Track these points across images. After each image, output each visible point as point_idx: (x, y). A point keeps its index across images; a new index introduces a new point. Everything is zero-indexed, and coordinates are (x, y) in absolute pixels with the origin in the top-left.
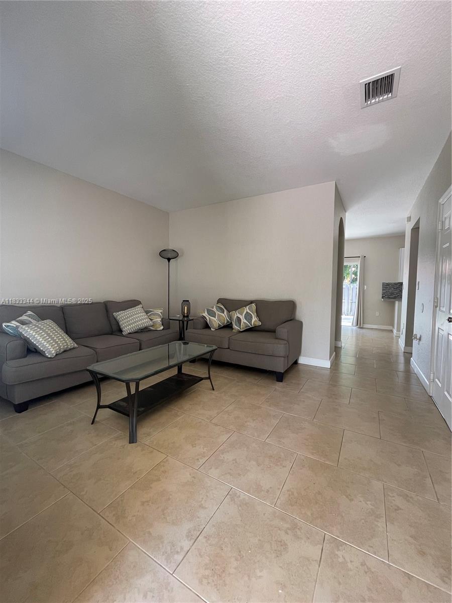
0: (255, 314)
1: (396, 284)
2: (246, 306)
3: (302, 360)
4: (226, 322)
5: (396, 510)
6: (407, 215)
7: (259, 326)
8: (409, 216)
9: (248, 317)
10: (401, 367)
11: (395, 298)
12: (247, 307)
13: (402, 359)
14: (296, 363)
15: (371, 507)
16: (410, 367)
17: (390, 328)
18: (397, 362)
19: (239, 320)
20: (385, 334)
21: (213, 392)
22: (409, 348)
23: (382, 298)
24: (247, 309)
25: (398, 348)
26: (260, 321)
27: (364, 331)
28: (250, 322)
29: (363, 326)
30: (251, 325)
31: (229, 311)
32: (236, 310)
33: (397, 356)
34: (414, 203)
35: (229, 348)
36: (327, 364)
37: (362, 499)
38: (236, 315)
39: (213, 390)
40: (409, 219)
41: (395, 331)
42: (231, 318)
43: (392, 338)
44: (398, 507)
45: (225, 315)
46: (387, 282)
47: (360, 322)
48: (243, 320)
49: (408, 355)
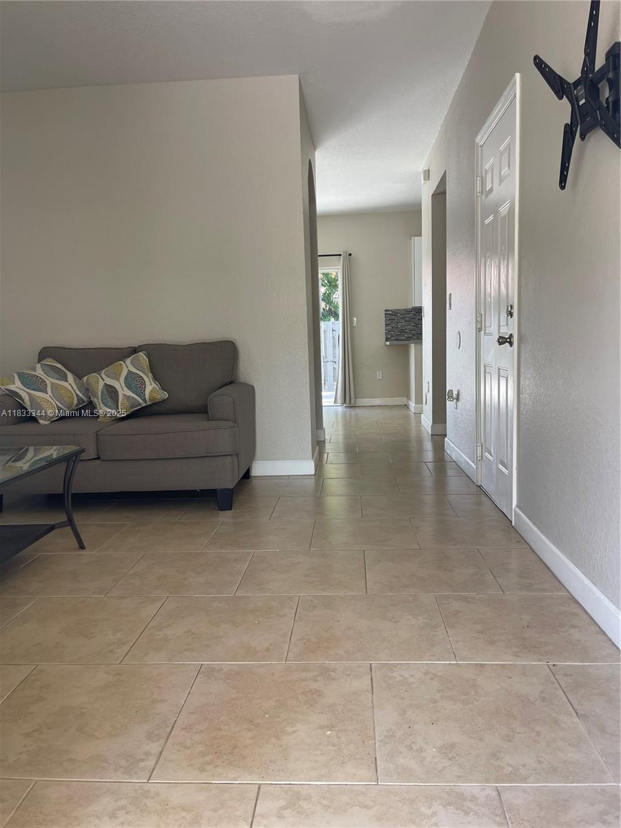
0: (150, 375)
1: (408, 311)
2: (123, 358)
3: (260, 469)
4: (75, 401)
5: (455, 614)
6: (421, 166)
7: (164, 401)
8: (426, 169)
9: (134, 382)
10: (429, 455)
11: (409, 339)
12: (128, 361)
13: (428, 446)
14: (247, 475)
15: (424, 621)
16: (444, 454)
17: (402, 401)
18: (421, 450)
19: (111, 392)
20: (396, 412)
21: (82, 552)
22: (439, 426)
23: (387, 340)
24: (127, 366)
25: (420, 430)
26: (163, 389)
27: (358, 411)
28: (142, 395)
29: (355, 403)
30: (144, 400)
31: (79, 376)
32: (98, 370)
33: (420, 441)
34: (434, 141)
35: (99, 458)
36: (308, 467)
37: (410, 617)
38: (100, 381)
39: (82, 547)
40: (427, 174)
41: (412, 405)
42: (87, 390)
43: (408, 417)
44: (458, 611)
45: (70, 384)
46: (393, 309)
47: (349, 397)
48: (123, 392)
49: (439, 437)
